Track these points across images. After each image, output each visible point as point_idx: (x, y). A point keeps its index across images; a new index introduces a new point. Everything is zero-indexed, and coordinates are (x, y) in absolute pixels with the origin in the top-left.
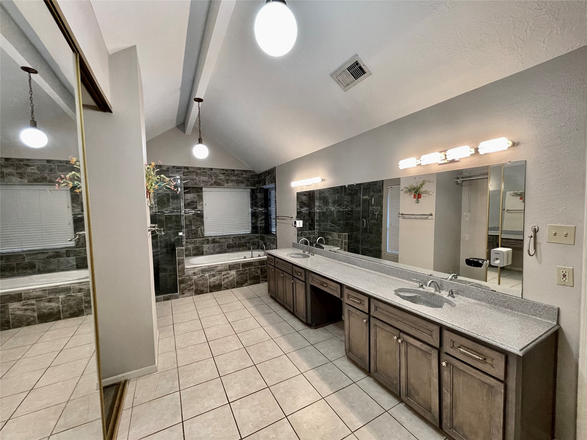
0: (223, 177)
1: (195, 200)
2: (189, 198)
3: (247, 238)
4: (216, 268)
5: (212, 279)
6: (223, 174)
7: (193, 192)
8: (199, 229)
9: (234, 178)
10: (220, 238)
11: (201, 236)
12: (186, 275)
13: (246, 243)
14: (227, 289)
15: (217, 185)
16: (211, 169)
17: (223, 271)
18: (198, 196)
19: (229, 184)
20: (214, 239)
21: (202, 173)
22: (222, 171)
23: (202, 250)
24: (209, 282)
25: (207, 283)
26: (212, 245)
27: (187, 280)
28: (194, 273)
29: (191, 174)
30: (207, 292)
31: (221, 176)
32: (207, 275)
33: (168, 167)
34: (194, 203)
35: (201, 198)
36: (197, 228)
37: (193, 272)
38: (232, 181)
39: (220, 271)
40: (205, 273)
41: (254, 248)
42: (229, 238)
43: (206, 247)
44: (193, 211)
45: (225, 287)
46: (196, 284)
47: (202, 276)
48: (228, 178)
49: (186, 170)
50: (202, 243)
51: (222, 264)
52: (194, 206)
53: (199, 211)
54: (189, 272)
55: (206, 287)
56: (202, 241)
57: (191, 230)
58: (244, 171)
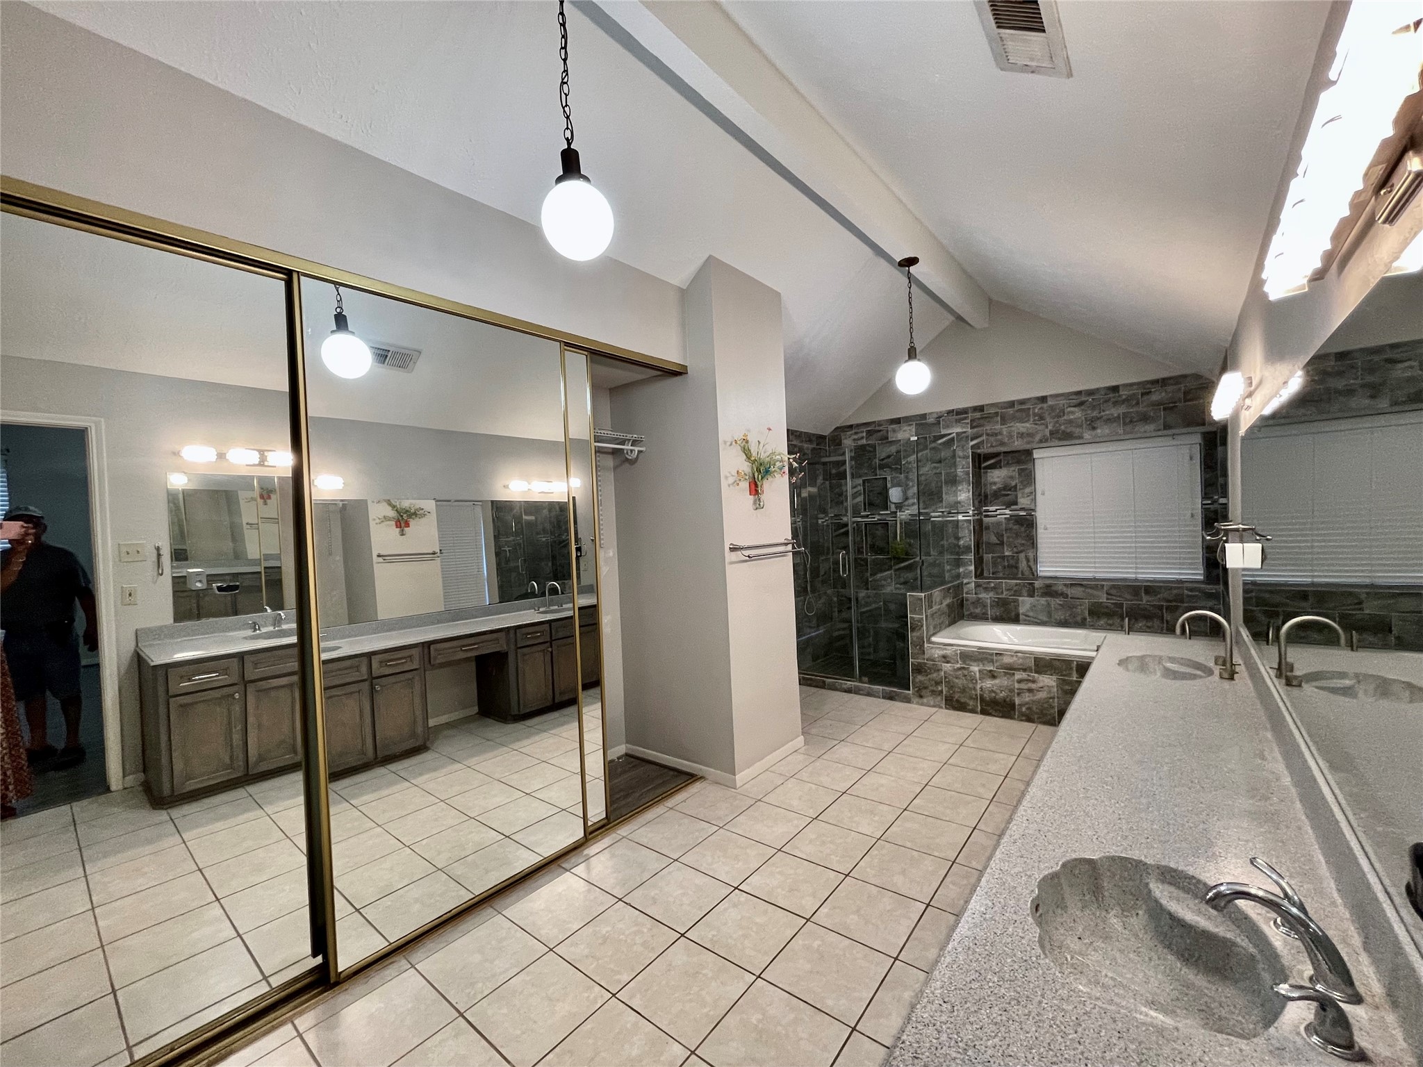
0: (1078, 414)
1: (1013, 484)
2: (996, 480)
3: (1166, 595)
4: (1000, 658)
5: (989, 683)
6: (1081, 404)
7: (1008, 464)
8: (1022, 556)
9: (1115, 412)
10: (1065, 585)
11: (1027, 573)
12: (926, 657)
13: (1160, 608)
14: (1029, 720)
15: (1060, 439)
16: (1043, 399)
17: (1018, 670)
18: (1021, 471)
19: (1099, 431)
20: (1048, 586)
21: (1018, 414)
22: (1074, 397)
23: (1017, 607)
24: (979, 686)
25: (975, 689)
26: (1043, 601)
27: (929, 668)
28: (944, 657)
29: (989, 422)
30: (973, 711)
31: (1073, 413)
32: (975, 669)
33: (939, 414)
34: (1010, 490)
35: (1028, 477)
36: (1017, 553)
37: (941, 653)
38: (1109, 420)
39: (1010, 669)
40: (971, 663)
41: (1195, 632)
42: (1095, 587)
43: (1026, 604)
44: (1007, 511)
45: (1022, 714)
46: (951, 686)
47: (963, 668)
48: (1095, 414)
49: (978, 415)
50: (1015, 591)
51: (1017, 652)
52: (1009, 497)
53: (1022, 509)
54: (933, 651)
55: (971, 698)
56: (1015, 589)
57: (1003, 558)
58: (1155, 382)
